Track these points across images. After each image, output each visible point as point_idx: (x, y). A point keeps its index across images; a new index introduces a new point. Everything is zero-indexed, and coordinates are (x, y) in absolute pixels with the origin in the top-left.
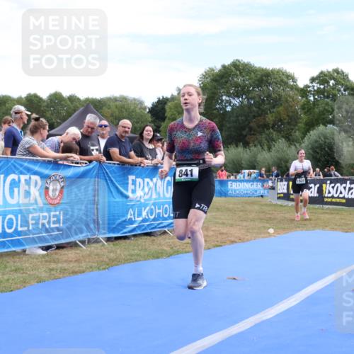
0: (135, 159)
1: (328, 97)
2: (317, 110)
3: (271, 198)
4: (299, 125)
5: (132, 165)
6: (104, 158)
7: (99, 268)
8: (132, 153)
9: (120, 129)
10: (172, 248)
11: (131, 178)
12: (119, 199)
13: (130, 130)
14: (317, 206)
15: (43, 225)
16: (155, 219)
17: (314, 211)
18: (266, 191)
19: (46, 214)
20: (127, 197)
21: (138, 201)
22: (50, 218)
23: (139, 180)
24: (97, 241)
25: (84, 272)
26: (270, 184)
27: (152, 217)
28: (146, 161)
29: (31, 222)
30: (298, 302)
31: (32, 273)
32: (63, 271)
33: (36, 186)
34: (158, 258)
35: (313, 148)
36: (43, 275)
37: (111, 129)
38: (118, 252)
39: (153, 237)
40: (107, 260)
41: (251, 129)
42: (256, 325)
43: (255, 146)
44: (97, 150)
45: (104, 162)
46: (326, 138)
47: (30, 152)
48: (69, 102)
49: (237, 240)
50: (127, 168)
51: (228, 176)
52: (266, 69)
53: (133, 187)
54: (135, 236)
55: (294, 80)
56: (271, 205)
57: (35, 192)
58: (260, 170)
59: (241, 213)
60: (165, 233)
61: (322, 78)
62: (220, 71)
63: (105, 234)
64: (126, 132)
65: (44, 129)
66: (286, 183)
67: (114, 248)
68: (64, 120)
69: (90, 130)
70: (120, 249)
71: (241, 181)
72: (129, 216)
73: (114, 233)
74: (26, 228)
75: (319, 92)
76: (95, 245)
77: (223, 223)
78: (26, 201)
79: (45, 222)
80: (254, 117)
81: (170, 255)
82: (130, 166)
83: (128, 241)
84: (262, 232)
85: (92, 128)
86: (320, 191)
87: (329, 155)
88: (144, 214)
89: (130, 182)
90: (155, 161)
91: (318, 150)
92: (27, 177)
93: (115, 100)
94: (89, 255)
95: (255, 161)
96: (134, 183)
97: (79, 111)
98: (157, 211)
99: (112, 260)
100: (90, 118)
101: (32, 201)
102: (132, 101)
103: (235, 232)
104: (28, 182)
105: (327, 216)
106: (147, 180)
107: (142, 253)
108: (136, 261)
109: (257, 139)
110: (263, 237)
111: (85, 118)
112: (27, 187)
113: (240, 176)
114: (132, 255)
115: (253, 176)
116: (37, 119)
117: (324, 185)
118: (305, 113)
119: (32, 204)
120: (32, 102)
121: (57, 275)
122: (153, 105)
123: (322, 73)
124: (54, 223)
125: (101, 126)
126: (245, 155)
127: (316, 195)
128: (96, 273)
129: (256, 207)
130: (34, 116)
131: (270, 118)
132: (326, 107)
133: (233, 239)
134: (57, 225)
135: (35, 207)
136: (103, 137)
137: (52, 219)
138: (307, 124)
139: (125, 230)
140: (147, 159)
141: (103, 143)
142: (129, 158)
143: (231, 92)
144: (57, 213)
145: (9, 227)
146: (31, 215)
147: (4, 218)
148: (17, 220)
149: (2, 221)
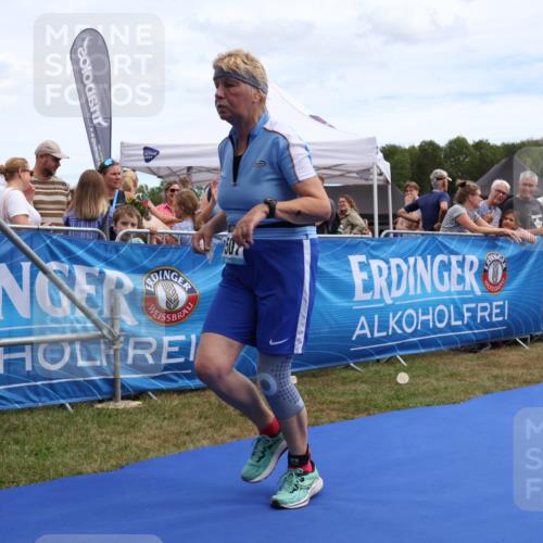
15: (483, 318)
19: (487, 304)
29: (467, 315)
31: (472, 380)
33: (471, 269)
36: (488, 384)
57: (470, 277)
65: (473, 194)
74: (459, 323)
76: (540, 345)
78: (460, 288)
79: (486, 314)
101: (468, 288)
104: (461, 264)
112: (459, 271)
116: (462, 185)
119: (467, 293)
120: (427, 152)
121: (505, 384)
124: (497, 315)
134: (501, 319)
135: (471, 296)
137: (495, 311)
144: (501, 303)
145: (441, 321)
146: (465, 306)
147: (434, 310)
148: (449, 312)
149: (431, 313)
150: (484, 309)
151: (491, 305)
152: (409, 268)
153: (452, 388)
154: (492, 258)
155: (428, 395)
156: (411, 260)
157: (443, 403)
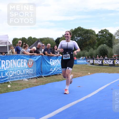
0: (52, 54)
1: (104, 37)
2: (101, 40)
3: (89, 65)
4: (96, 44)
5: (51, 56)
6: (43, 54)
7: (43, 84)
8: (51, 53)
9: (48, 46)
10: (62, 79)
11: (51, 60)
12: (48, 66)
13: (50, 47)
14: (101, 66)
15: (27, 73)
16: (57, 71)
17: (101, 68)
18: (87, 63)
20: (50, 65)
21: (53, 66)
22: (29, 71)
23: (53, 60)
24: (42, 77)
25: (39, 85)
26: (88, 61)
27: (57, 70)
28: (55, 55)
29: (24, 72)
30: (97, 92)
31: (25, 86)
32: (33, 85)
33: (25, 62)
34: (58, 81)
35: (100, 51)
36: (28, 86)
37: (45, 46)
38: (48, 80)
39: (57, 76)
40: (45, 82)
41: (83, 46)
42: (86, 99)
43: (84, 50)
44: (41, 52)
45: (43, 55)
46: (103, 48)
47: (23, 53)
48: (33, 39)
49: (80, 76)
50: (49, 57)
51: (77, 59)
52: (87, 29)
53: (51, 62)
54: (52, 75)
55: (95, 32)
56: (89, 66)
57: (25, 64)
58: (86, 57)
59: (81, 69)
60: (60, 74)
61: (102, 32)
62: (74, 30)
63: (44, 75)
64: (49, 47)
65: (27, 47)
66: (93, 60)
67: (46, 79)
68: (32, 44)
69: (39, 47)
70: (48, 79)
71: (80, 60)
72: (51, 70)
73: (46, 75)
74: (23, 74)
75: (101, 35)
76: (41, 78)
77: (76, 72)
79: (28, 72)
80: (84, 42)
81: (62, 80)
82: (50, 57)
83: (50, 77)
84: (87, 74)
85: (40, 46)
86: (102, 62)
87: (104, 52)
88: (55, 69)
89: (51, 61)
90: (57, 55)
91: (101, 51)
92: (23, 60)
93: (46, 38)
94: (40, 81)
95: (84, 54)
96: (52, 61)
97: (36, 42)
98: (58, 68)
99: (46, 82)
100: (39, 43)
101: (24, 66)
102: (50, 38)
103: (79, 74)
105: (104, 69)
106: (55, 60)
107: (54, 80)
108: (53, 82)
109: (85, 48)
110: (87, 75)
111: (38, 44)
112: (23, 63)
113: (80, 59)
114: (51, 81)
115: (84, 58)
116: (25, 44)
117: (103, 61)
118: (98, 41)
119: (24, 67)
120: (23, 40)
121: (31, 86)
122: (56, 39)
123: (102, 30)
124: (30, 72)
125: (43, 46)
126: (82, 53)
127: (101, 63)
128: (42, 86)
129: (85, 67)
130: (24, 43)
131: (88, 43)
132: (103, 40)
133: (79, 76)
135: (25, 68)
136: (43, 49)
137: (30, 71)
138: (98, 44)
139: (49, 74)
140: (55, 54)
141: (43, 50)
142: (50, 54)
143: (78, 35)
144: (31, 69)
145: (18, 74)
146: (24, 70)
147: (17, 71)
148: (20, 71)
149: (16, 72)
150: (28, 71)
151: (29, 70)
152: (11, 62)
153: (20, 88)
154: (30, 60)
155: (14, 89)
156: (11, 60)
157: (17, 91)
